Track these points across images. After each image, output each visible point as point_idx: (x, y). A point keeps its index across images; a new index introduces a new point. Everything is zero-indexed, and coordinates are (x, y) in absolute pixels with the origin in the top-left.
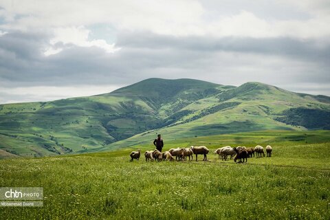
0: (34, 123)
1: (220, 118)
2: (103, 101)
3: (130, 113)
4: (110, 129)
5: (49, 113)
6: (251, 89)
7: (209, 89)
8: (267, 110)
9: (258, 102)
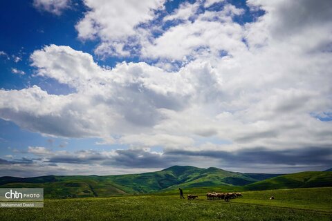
0: (134, 181)
1: (201, 180)
2: (159, 173)
3: (168, 177)
4: (161, 184)
5: (139, 178)
6: (212, 170)
7: (197, 170)
8: (218, 178)
9: (214, 175)
